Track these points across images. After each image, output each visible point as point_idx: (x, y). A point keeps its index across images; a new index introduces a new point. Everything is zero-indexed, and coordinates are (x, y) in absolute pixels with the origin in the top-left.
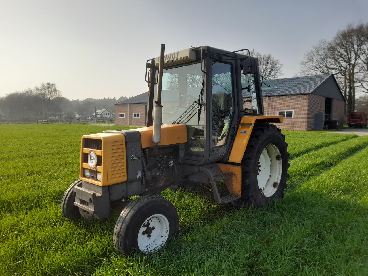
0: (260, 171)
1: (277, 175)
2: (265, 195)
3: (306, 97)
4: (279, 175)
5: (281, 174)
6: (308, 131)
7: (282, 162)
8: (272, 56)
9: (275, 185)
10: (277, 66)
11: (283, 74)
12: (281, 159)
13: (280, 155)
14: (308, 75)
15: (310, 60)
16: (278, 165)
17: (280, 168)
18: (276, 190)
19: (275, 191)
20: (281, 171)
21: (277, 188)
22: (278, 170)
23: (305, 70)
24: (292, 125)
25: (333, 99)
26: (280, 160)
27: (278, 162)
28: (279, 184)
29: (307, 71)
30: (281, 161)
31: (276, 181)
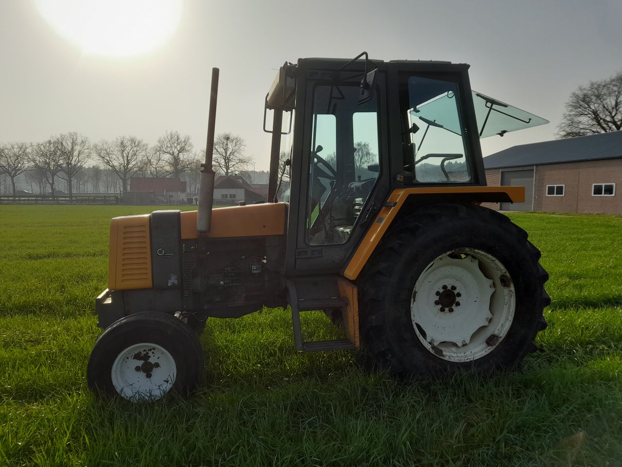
0: (458, 304)
1: (502, 321)
2: (444, 356)
4: (507, 319)
5: (511, 318)
7: (514, 291)
9: (490, 341)
12: (512, 285)
13: (508, 275)
16: (507, 298)
17: (510, 306)
18: (488, 352)
19: (486, 354)
20: (511, 312)
21: (494, 347)
22: (506, 308)
26: (508, 286)
27: (506, 291)
28: (501, 339)
30: (512, 288)
31: (496, 333)
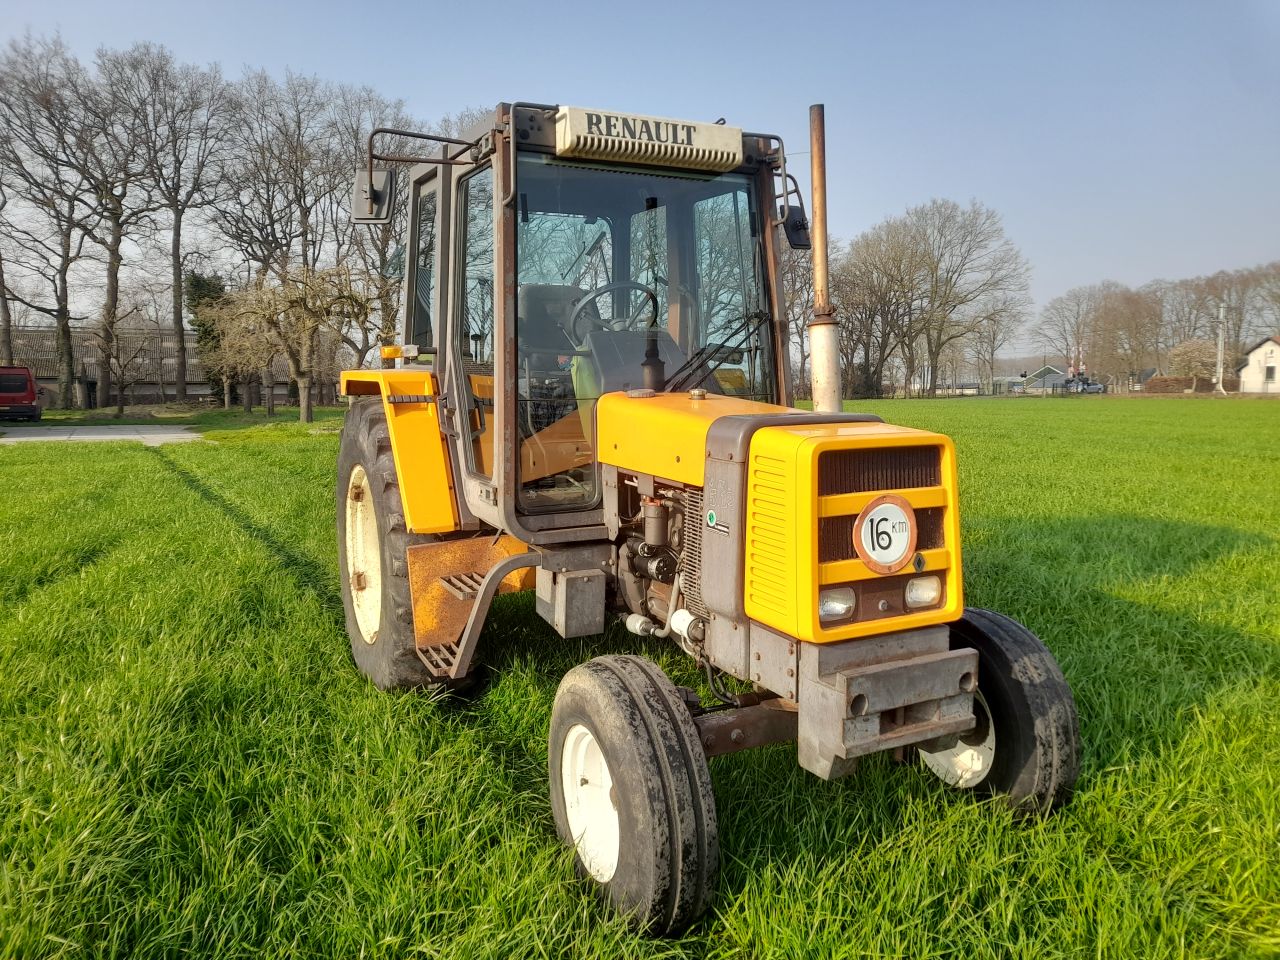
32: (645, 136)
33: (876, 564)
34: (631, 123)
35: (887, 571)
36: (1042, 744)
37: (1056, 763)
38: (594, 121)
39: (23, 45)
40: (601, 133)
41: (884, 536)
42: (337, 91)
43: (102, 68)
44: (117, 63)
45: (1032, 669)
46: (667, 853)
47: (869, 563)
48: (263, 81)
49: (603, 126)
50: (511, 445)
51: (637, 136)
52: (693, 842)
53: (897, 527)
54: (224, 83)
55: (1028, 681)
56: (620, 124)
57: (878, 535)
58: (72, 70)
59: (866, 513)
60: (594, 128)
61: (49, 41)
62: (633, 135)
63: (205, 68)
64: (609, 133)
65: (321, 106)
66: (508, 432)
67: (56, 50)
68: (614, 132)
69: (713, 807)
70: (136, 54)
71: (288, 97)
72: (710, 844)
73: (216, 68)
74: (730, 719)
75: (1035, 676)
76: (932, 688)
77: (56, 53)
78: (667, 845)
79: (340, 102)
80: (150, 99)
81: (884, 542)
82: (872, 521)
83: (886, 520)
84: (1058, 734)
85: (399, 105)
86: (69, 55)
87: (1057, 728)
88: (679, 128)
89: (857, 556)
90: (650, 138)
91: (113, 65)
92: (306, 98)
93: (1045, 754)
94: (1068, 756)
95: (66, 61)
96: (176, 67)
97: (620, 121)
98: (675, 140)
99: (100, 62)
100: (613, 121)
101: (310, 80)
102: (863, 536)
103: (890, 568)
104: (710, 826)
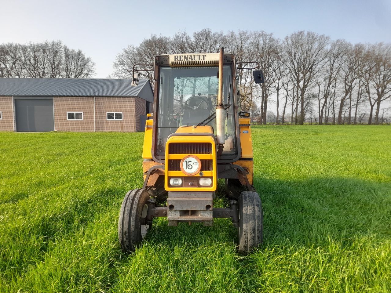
3: (133, 99)
6: (137, 132)
8: (83, 53)
10: (89, 64)
11: (96, 74)
14: (122, 78)
15: (122, 63)
23: (118, 72)
24: (122, 127)
25: (150, 102)
29: (119, 73)
32: (190, 60)
33: (186, 173)
34: (187, 57)
35: (190, 175)
36: (244, 231)
37: (249, 238)
38: (176, 57)
39: (178, 34)
40: (178, 60)
41: (190, 166)
42: (253, 33)
43: (195, 37)
44: (198, 35)
45: (249, 210)
46: (121, 232)
47: (184, 172)
48: (233, 34)
49: (179, 59)
50: (154, 138)
51: (188, 60)
52: (127, 231)
53: (194, 164)
54: (224, 36)
55: (245, 213)
56: (183, 58)
57: (188, 165)
58: (188, 38)
59: (184, 159)
60: (176, 59)
61: (183, 32)
62: (187, 60)
63: (219, 33)
64: (180, 60)
65: (248, 38)
66: (153, 135)
67: (185, 34)
68: (182, 59)
69: (134, 224)
70: (203, 32)
71: (239, 37)
72: (132, 233)
73: (222, 32)
74: (164, 208)
75: (249, 212)
76: (196, 207)
77: (184, 35)
78: (121, 230)
79: (254, 36)
80: (205, 43)
81: (190, 167)
82: (186, 161)
83: (191, 162)
84: (250, 230)
85: (271, 34)
86: (187, 35)
87: (250, 228)
88: (201, 56)
89: (181, 170)
90: (192, 60)
91: (197, 36)
92: (244, 37)
93: (245, 234)
94: (254, 237)
95: (187, 37)
96: (212, 33)
97: (184, 56)
98: (199, 59)
99: (194, 35)
100: (182, 57)
101: (245, 31)
102: (183, 165)
103: (191, 174)
104: (132, 228)
